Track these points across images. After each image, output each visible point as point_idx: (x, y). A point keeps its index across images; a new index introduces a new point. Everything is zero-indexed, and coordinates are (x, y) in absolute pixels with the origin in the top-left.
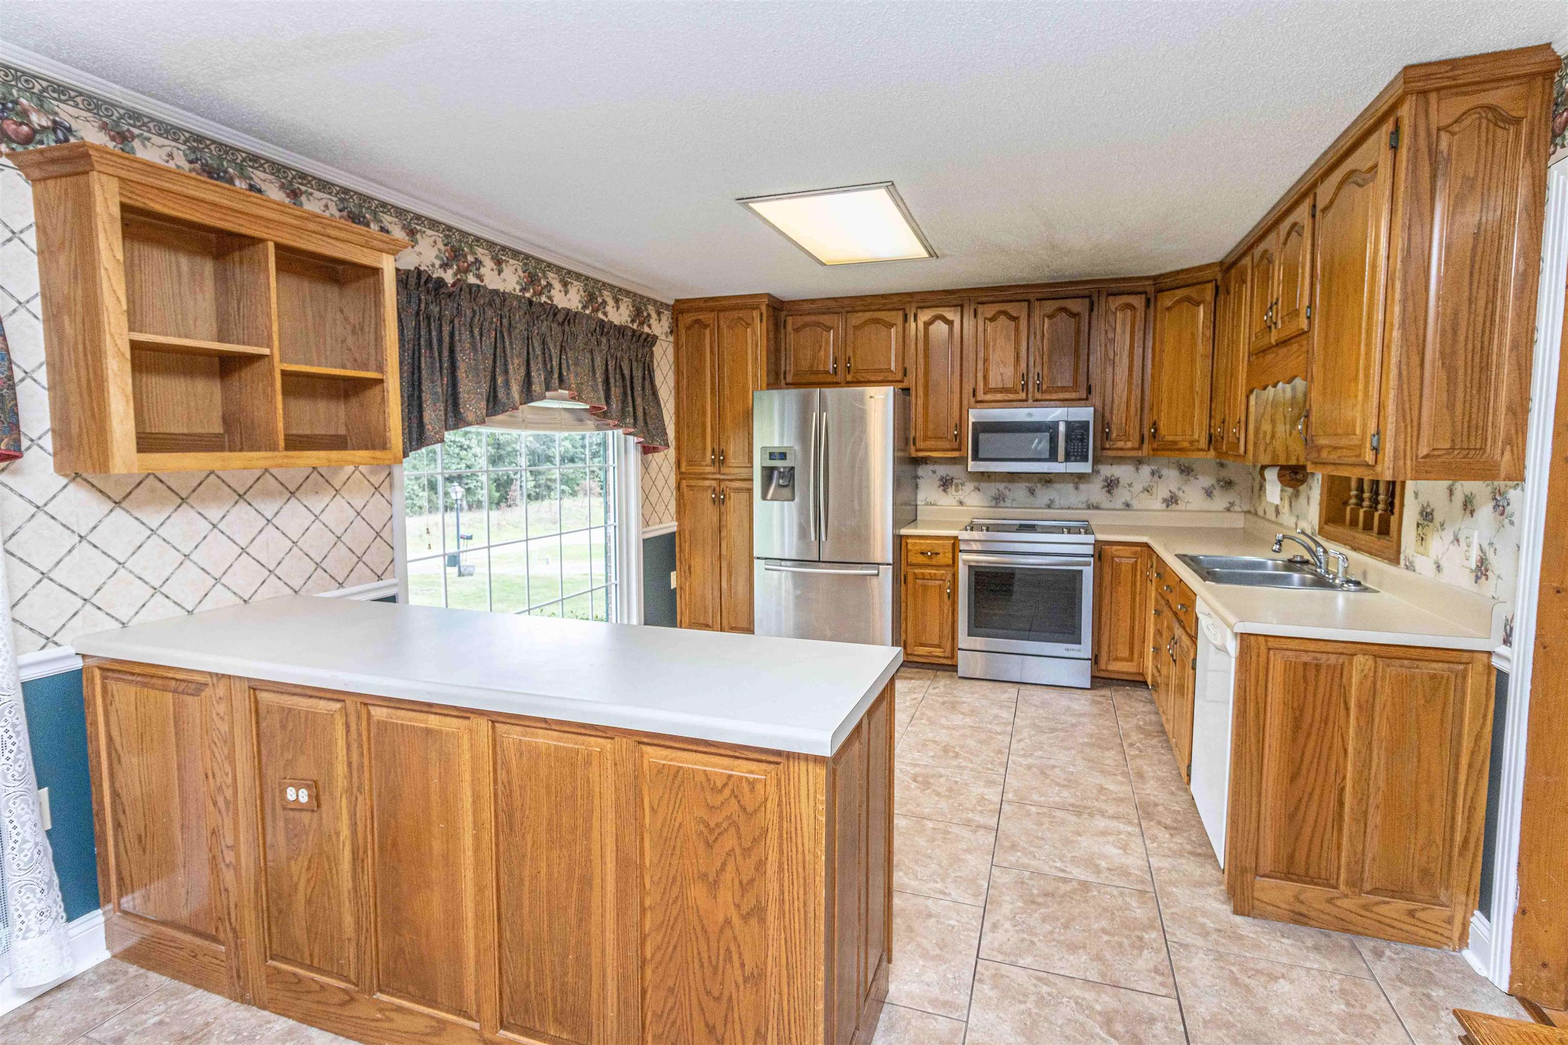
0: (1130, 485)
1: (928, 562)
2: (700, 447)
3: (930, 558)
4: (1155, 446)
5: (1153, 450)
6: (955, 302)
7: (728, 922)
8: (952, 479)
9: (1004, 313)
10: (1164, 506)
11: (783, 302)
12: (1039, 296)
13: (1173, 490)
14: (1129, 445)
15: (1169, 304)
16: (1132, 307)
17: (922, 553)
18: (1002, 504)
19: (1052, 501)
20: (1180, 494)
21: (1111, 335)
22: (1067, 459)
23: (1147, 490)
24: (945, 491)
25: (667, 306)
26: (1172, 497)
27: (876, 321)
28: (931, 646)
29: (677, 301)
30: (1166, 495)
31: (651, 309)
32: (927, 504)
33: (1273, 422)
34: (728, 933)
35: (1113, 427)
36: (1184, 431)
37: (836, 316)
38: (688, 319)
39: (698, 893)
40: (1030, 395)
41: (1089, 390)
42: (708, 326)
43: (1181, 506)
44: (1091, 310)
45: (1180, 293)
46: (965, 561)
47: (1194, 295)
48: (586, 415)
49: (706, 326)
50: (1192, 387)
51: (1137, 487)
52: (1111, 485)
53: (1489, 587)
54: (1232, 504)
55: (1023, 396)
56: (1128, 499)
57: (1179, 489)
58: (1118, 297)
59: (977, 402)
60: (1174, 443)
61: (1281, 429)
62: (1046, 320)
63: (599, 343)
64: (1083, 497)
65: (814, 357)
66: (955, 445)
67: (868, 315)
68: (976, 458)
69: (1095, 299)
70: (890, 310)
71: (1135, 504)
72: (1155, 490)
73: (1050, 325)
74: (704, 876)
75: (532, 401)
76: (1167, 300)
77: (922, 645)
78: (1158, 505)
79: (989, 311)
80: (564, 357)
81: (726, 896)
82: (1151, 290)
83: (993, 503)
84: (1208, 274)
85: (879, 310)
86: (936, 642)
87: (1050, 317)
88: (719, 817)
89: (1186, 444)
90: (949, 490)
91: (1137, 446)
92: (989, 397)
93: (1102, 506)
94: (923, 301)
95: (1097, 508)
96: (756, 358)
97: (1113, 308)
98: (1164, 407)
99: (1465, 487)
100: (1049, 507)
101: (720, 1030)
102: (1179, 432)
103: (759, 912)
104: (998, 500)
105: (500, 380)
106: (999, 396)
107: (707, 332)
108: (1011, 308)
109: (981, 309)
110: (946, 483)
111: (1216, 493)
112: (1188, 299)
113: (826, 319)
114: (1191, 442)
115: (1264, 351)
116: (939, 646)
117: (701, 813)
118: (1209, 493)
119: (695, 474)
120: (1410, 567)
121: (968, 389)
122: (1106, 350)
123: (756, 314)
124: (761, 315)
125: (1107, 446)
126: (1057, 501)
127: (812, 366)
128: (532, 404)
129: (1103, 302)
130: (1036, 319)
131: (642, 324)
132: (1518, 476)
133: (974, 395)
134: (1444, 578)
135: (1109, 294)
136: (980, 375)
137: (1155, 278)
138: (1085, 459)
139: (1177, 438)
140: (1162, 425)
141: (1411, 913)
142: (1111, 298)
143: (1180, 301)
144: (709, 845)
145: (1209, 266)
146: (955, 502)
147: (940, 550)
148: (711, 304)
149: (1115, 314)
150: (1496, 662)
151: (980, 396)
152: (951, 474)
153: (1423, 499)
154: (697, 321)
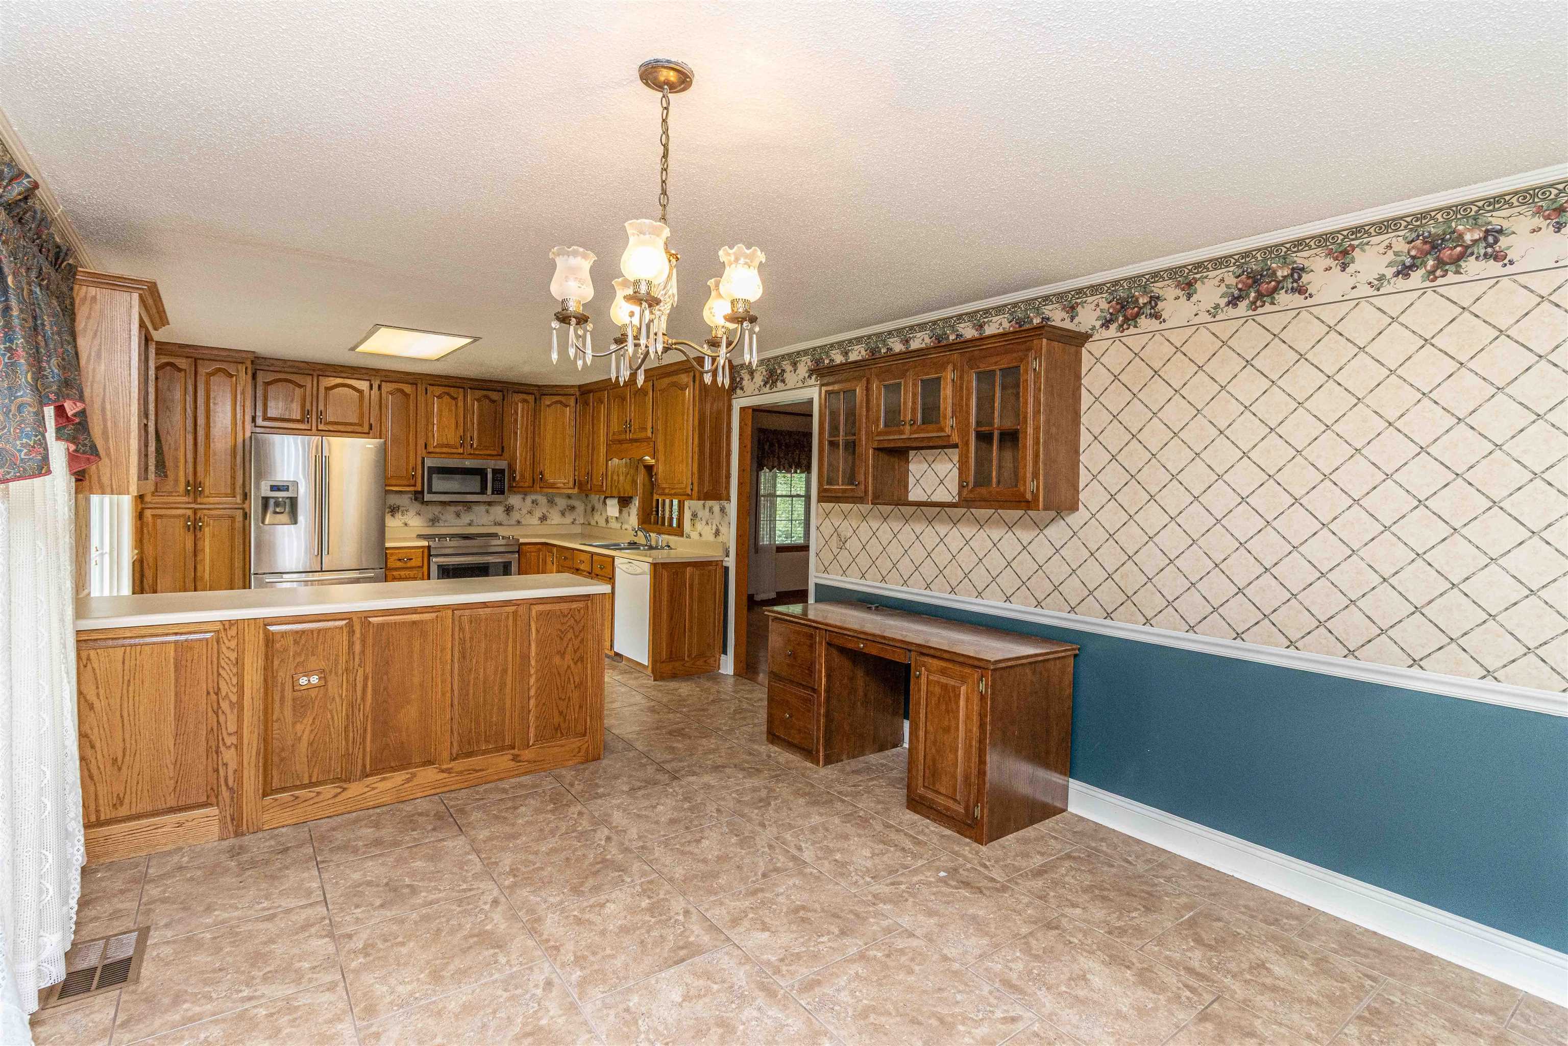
0: (520, 509)
1: (404, 565)
2: (171, 479)
3: (406, 562)
5: (541, 488)
6: (411, 382)
7: (569, 667)
8: (398, 507)
9: (448, 394)
10: (542, 522)
12: (470, 385)
13: (545, 513)
14: (525, 484)
15: (548, 403)
16: (527, 402)
17: (400, 560)
18: (437, 524)
19: (472, 521)
20: (548, 515)
21: (515, 417)
22: (493, 492)
23: (530, 512)
24: (393, 516)
26: (543, 517)
27: (346, 386)
30: (540, 515)
33: (618, 475)
34: (569, 671)
35: (517, 473)
36: (559, 477)
37: (310, 378)
39: (557, 660)
40: (465, 451)
41: (503, 450)
42: (183, 370)
43: (549, 522)
44: (503, 400)
45: (556, 398)
46: (436, 562)
47: (564, 401)
49: (180, 370)
50: (564, 452)
51: (524, 511)
52: (509, 510)
53: (720, 539)
54: (575, 520)
55: (461, 451)
56: (519, 519)
57: (547, 512)
58: (520, 395)
59: (429, 453)
60: (554, 484)
61: (621, 478)
62: (476, 403)
64: (491, 518)
65: (286, 409)
66: (412, 482)
67: (338, 381)
68: (430, 491)
69: (505, 393)
70: (357, 379)
71: (523, 522)
72: (534, 512)
73: (478, 407)
74: (558, 652)
76: (547, 401)
78: (535, 521)
79: (436, 392)
81: (568, 657)
82: (538, 393)
83: (430, 524)
84: (571, 391)
85: (348, 378)
87: (478, 400)
88: (565, 627)
89: (560, 485)
90: (396, 515)
91: (530, 485)
92: (436, 451)
93: (504, 523)
94: (385, 376)
95: (500, 524)
96: (242, 405)
97: (517, 401)
98: (547, 462)
99: (710, 503)
100: (470, 525)
101: (565, 711)
102: (557, 478)
103: (581, 659)
104: (434, 521)
106: (444, 450)
107: (182, 375)
108: (452, 391)
109: (430, 388)
110: (393, 510)
111: (567, 514)
112: (561, 402)
113: (297, 378)
114: (564, 484)
115: (620, 442)
117: (559, 626)
118: (563, 514)
119: (163, 503)
120: (688, 537)
121: (421, 444)
122: (513, 426)
123: (241, 367)
124: (247, 368)
125: (514, 485)
127: (283, 416)
129: (511, 396)
130: (469, 401)
132: (728, 499)
133: (426, 448)
134: (704, 538)
135: (515, 392)
136: (430, 434)
137: (539, 386)
138: (503, 493)
139: (554, 481)
140: (546, 473)
141: (705, 661)
142: (515, 394)
143: (556, 402)
144: (561, 639)
145: (572, 386)
146: (400, 524)
147: (412, 557)
148: (187, 350)
149: (517, 404)
150: (724, 564)
151: (430, 449)
152: (398, 503)
153: (693, 509)
154: (169, 364)
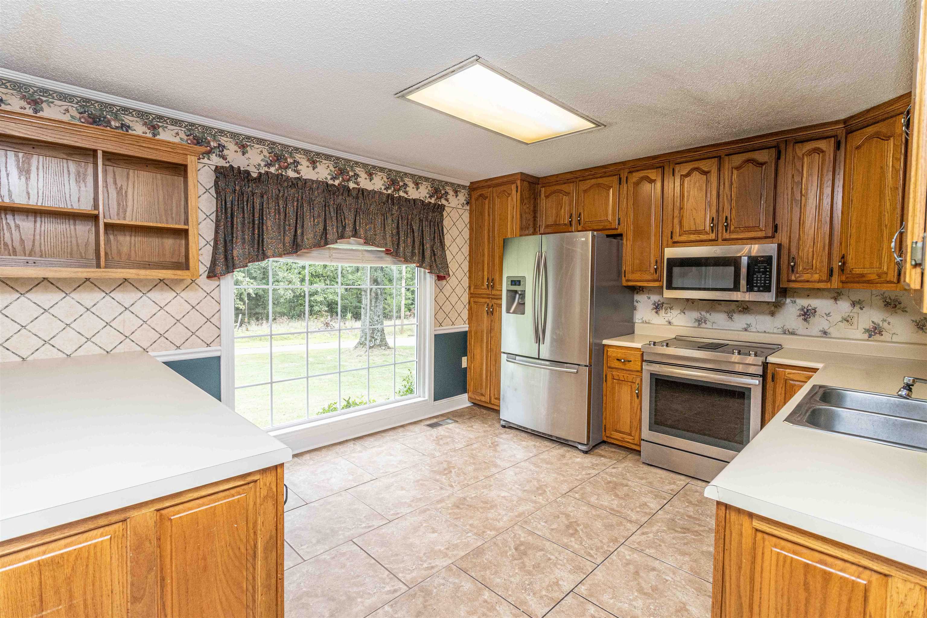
0: (828, 315)
1: (623, 367)
2: (481, 277)
3: (624, 364)
4: (844, 278)
5: (843, 282)
6: (658, 165)
8: (662, 304)
9: (698, 169)
10: (866, 336)
11: (539, 178)
12: (727, 152)
13: (876, 321)
14: (816, 277)
15: (859, 142)
16: (818, 151)
17: (618, 360)
18: (703, 325)
19: (749, 325)
20: (885, 325)
21: (797, 179)
22: (750, 288)
23: (846, 320)
24: (657, 312)
25: (464, 187)
26: (875, 328)
27: (599, 185)
28: (623, 433)
29: (471, 183)
30: (869, 325)
31: (448, 189)
32: (643, 322)
35: (799, 261)
36: (871, 263)
37: (572, 185)
38: (475, 194)
40: (720, 235)
41: (776, 228)
42: (487, 197)
43: (886, 336)
44: (779, 158)
45: (870, 130)
46: (648, 370)
47: (884, 130)
48: (383, 255)
49: (486, 198)
50: (880, 221)
51: (836, 317)
52: (807, 315)
55: (713, 236)
56: (826, 328)
57: (884, 321)
58: (805, 144)
59: (674, 243)
60: (862, 275)
62: (735, 172)
63: (390, 210)
64: (779, 324)
65: (557, 215)
66: (656, 276)
67: (593, 181)
68: (672, 287)
69: (782, 146)
70: (608, 176)
71: (833, 332)
72: (855, 320)
73: (738, 176)
75: (328, 244)
76: (858, 138)
77: (616, 431)
78: (860, 335)
79: (685, 169)
80: (358, 218)
82: (842, 134)
83: (697, 325)
85: (601, 177)
86: (628, 431)
87: (738, 168)
89: (874, 277)
90: (660, 312)
91: (824, 278)
92: (684, 238)
93: (798, 332)
94: (633, 167)
95: (793, 333)
96: (513, 217)
97: (800, 154)
98: (853, 242)
100: (746, 330)
102: (867, 265)
104: (700, 322)
105: (299, 231)
106: (693, 237)
107: (487, 202)
108: (704, 165)
109: (677, 168)
110: (658, 307)
112: (878, 136)
113: (565, 188)
114: (879, 276)
116: (630, 434)
119: (479, 294)
121: (667, 233)
122: (793, 192)
123: (513, 187)
124: (517, 187)
125: (793, 278)
126: (754, 325)
127: (556, 221)
128: (328, 246)
129: (790, 150)
130: (726, 173)
131: (440, 198)
133: (672, 238)
135: (796, 142)
136: (676, 221)
137: (845, 121)
138: (767, 289)
139: (866, 271)
140: (850, 259)
142: (797, 146)
143: (870, 138)
146: (664, 322)
147: (632, 358)
148: (489, 183)
149: (802, 159)
151: (677, 238)
152: (661, 300)
154: (481, 195)
